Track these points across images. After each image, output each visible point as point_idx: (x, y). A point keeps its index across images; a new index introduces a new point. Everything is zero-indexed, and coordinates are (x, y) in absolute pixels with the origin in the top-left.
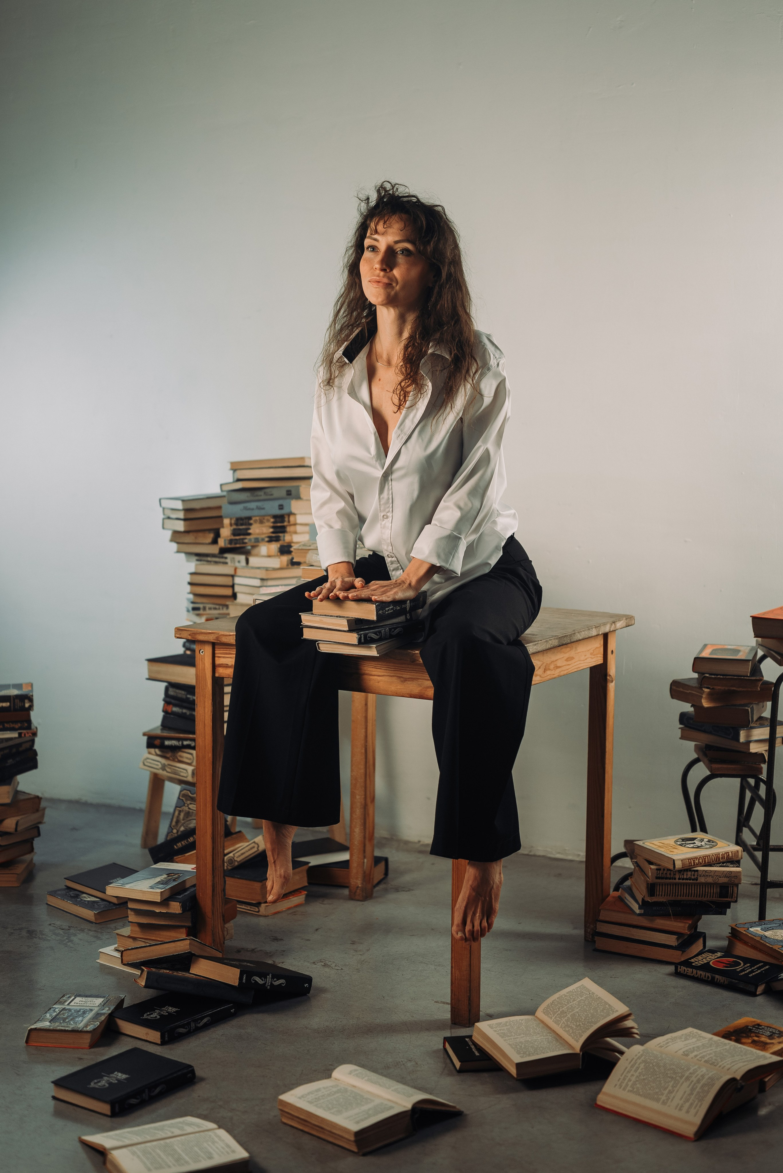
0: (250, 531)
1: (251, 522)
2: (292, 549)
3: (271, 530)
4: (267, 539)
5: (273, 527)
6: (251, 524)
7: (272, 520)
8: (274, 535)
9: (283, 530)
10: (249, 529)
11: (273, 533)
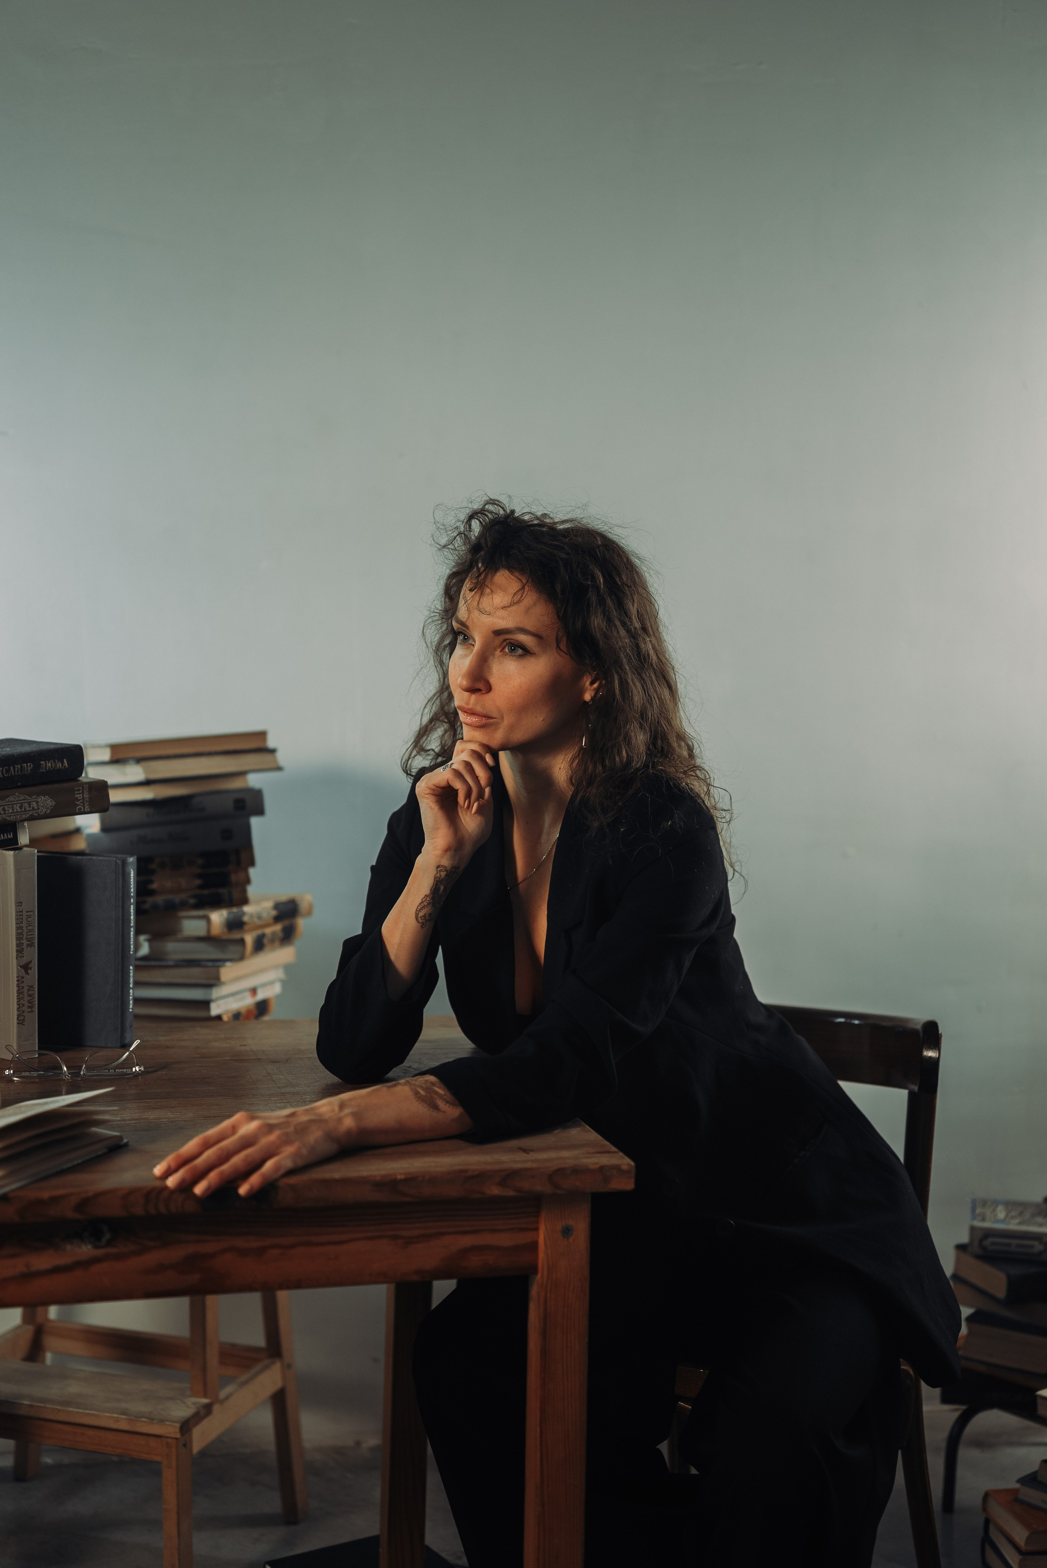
0: (154, 886)
1: (153, 866)
2: (246, 919)
3: (198, 882)
4: (192, 901)
5: (199, 876)
6: (152, 872)
7: (200, 861)
8: (206, 892)
9: (223, 881)
10: (151, 882)
11: (201, 887)
